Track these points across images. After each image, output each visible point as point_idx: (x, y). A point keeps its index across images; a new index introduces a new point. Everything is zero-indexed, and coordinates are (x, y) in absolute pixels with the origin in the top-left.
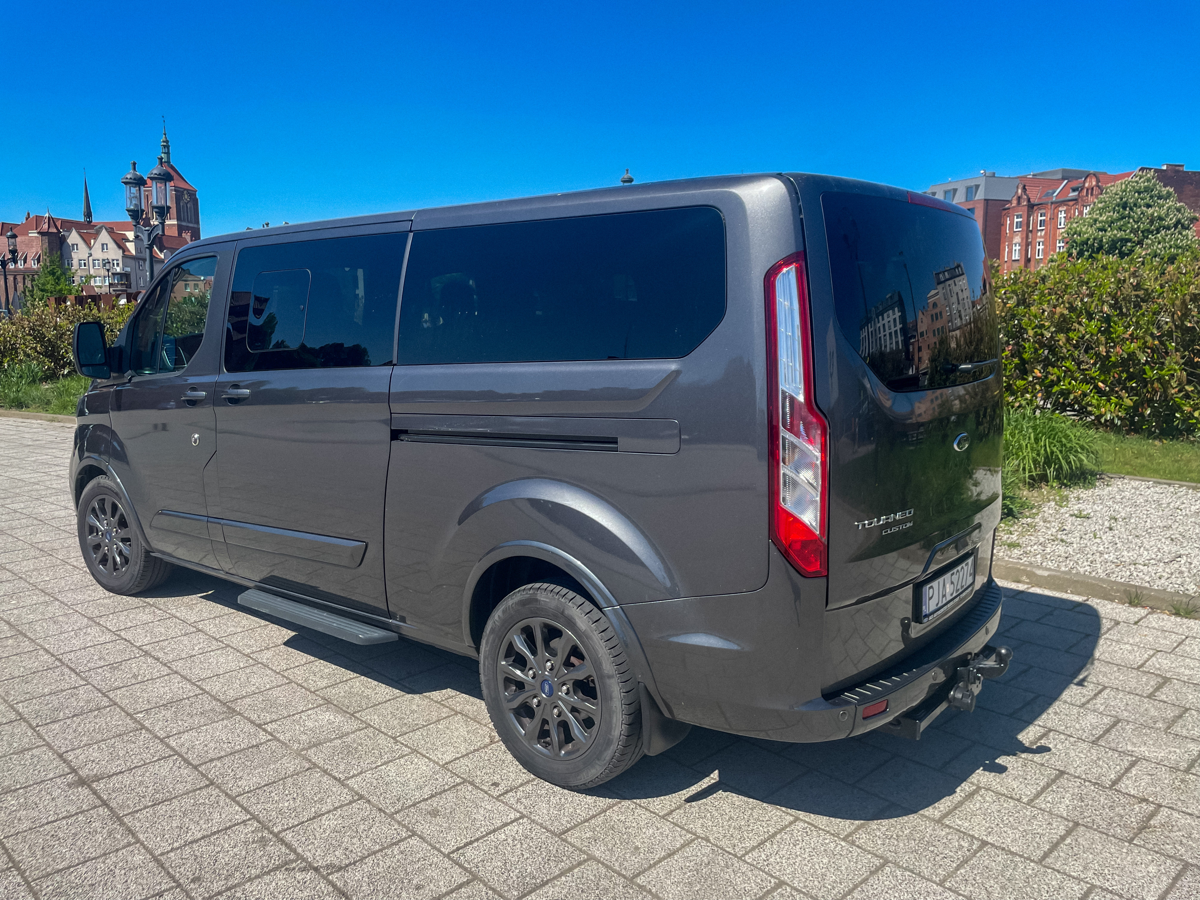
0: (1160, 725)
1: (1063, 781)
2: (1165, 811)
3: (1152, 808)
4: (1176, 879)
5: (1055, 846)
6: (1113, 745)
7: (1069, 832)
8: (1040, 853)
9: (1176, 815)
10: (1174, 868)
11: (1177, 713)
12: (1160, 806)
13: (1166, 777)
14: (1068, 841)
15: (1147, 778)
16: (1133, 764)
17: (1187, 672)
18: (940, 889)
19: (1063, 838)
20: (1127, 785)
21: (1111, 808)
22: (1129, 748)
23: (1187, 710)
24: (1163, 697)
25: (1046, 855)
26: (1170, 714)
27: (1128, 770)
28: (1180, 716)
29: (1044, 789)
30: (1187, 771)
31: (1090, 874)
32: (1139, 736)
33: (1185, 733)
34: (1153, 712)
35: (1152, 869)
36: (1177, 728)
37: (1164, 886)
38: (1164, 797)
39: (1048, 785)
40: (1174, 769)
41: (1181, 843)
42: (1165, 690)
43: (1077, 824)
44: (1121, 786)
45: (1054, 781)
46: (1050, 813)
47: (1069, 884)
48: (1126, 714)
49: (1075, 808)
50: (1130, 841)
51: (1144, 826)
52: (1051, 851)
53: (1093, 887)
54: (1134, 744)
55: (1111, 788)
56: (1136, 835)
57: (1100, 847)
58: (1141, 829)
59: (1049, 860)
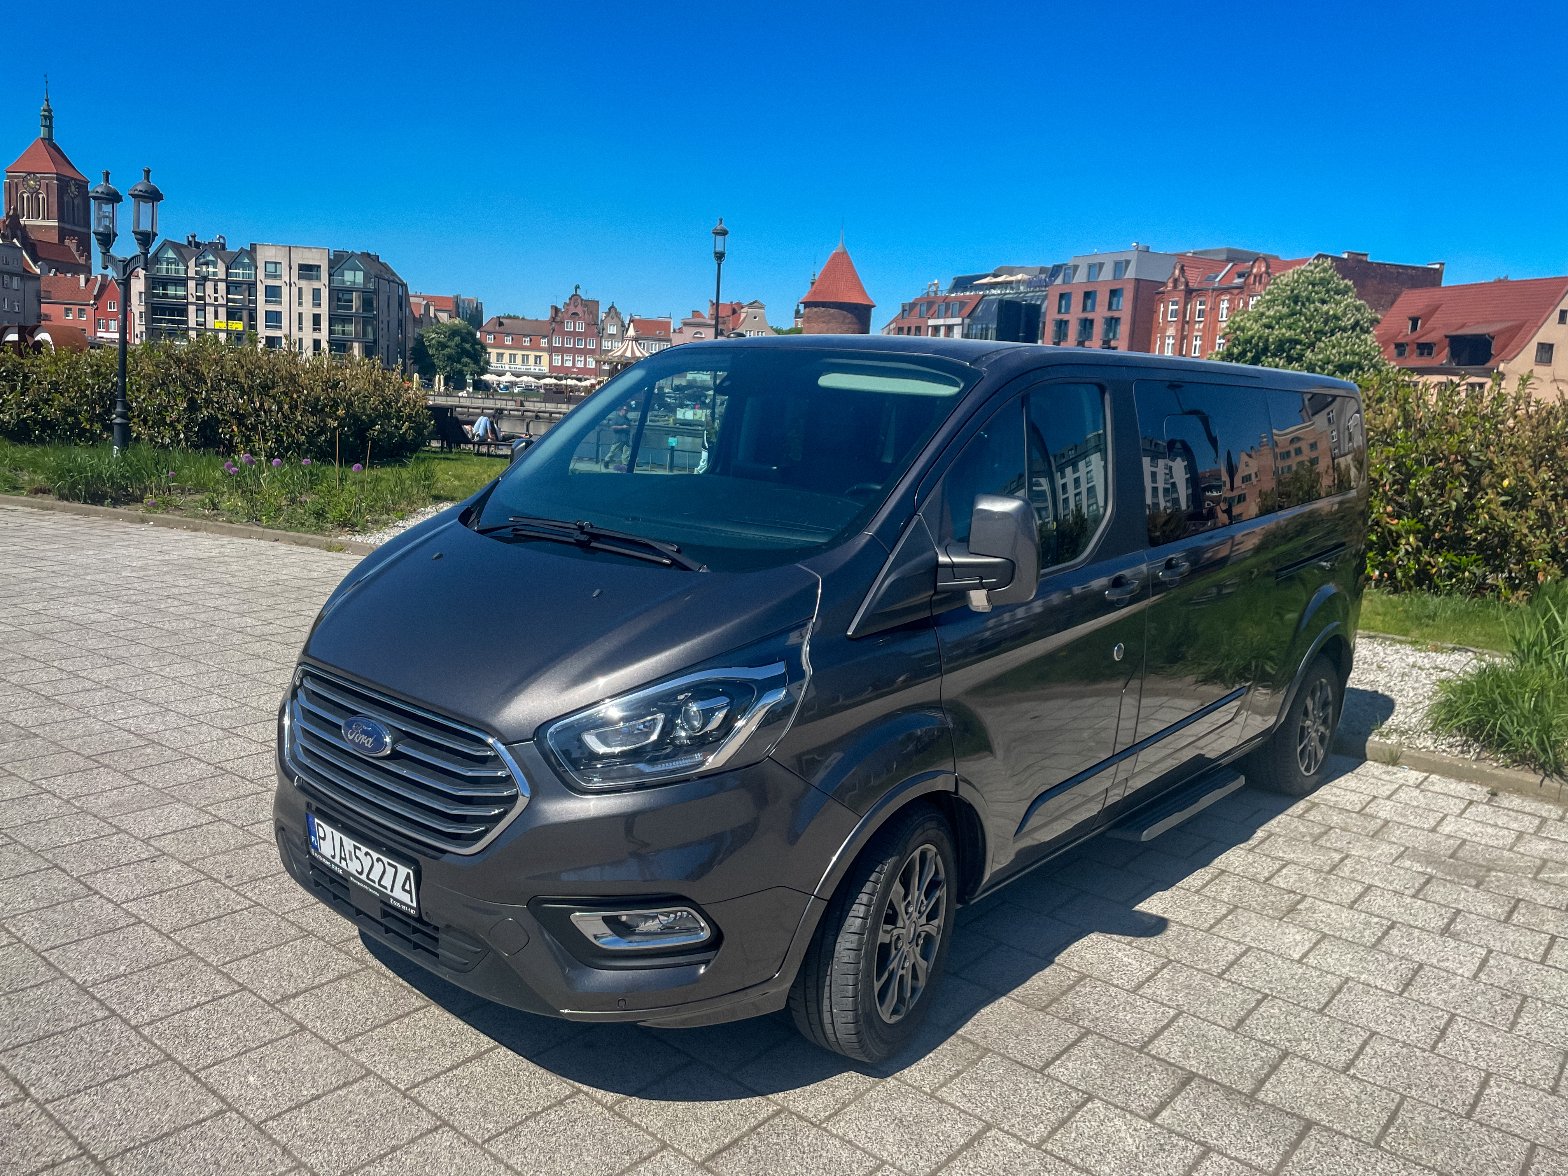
0: (1308, 838)
1: (1224, 877)
2: (1310, 900)
3: (1299, 897)
4: (1316, 944)
5: (1218, 921)
6: (1267, 852)
7: (1230, 912)
8: (1207, 925)
9: (1318, 902)
10: (1315, 937)
11: (1323, 830)
12: (1305, 896)
13: (1310, 876)
14: (1230, 917)
15: (1295, 877)
16: (1283, 867)
17: (1334, 799)
18: (1128, 947)
19: (1225, 916)
20: (1280, 881)
21: (1265, 896)
22: (1281, 854)
23: (1331, 828)
24: (1311, 818)
25: (1212, 927)
26: (1317, 830)
27: (1279, 870)
28: (1325, 833)
29: (1208, 883)
30: (1329, 872)
31: (1248, 939)
32: (1289, 846)
33: (1329, 845)
34: (1302, 829)
35: (1298, 937)
36: (1323, 841)
37: (1306, 948)
38: (1309, 890)
39: (1212, 880)
40: (1318, 871)
41: (1322, 921)
42: (1312, 812)
43: (1236, 907)
44: (1273, 881)
45: (1216, 877)
46: (1214, 899)
47: (1231, 945)
48: (1278, 829)
49: (1235, 896)
50: (1281, 919)
51: (1292, 909)
52: (1216, 924)
53: (1250, 948)
54: (1284, 852)
55: (1264, 882)
56: (1285, 916)
57: (1256, 922)
58: (1289, 912)
59: (1214, 930)
